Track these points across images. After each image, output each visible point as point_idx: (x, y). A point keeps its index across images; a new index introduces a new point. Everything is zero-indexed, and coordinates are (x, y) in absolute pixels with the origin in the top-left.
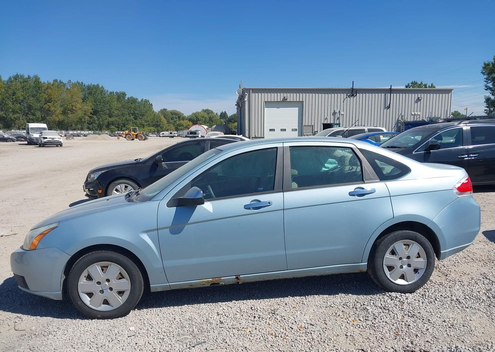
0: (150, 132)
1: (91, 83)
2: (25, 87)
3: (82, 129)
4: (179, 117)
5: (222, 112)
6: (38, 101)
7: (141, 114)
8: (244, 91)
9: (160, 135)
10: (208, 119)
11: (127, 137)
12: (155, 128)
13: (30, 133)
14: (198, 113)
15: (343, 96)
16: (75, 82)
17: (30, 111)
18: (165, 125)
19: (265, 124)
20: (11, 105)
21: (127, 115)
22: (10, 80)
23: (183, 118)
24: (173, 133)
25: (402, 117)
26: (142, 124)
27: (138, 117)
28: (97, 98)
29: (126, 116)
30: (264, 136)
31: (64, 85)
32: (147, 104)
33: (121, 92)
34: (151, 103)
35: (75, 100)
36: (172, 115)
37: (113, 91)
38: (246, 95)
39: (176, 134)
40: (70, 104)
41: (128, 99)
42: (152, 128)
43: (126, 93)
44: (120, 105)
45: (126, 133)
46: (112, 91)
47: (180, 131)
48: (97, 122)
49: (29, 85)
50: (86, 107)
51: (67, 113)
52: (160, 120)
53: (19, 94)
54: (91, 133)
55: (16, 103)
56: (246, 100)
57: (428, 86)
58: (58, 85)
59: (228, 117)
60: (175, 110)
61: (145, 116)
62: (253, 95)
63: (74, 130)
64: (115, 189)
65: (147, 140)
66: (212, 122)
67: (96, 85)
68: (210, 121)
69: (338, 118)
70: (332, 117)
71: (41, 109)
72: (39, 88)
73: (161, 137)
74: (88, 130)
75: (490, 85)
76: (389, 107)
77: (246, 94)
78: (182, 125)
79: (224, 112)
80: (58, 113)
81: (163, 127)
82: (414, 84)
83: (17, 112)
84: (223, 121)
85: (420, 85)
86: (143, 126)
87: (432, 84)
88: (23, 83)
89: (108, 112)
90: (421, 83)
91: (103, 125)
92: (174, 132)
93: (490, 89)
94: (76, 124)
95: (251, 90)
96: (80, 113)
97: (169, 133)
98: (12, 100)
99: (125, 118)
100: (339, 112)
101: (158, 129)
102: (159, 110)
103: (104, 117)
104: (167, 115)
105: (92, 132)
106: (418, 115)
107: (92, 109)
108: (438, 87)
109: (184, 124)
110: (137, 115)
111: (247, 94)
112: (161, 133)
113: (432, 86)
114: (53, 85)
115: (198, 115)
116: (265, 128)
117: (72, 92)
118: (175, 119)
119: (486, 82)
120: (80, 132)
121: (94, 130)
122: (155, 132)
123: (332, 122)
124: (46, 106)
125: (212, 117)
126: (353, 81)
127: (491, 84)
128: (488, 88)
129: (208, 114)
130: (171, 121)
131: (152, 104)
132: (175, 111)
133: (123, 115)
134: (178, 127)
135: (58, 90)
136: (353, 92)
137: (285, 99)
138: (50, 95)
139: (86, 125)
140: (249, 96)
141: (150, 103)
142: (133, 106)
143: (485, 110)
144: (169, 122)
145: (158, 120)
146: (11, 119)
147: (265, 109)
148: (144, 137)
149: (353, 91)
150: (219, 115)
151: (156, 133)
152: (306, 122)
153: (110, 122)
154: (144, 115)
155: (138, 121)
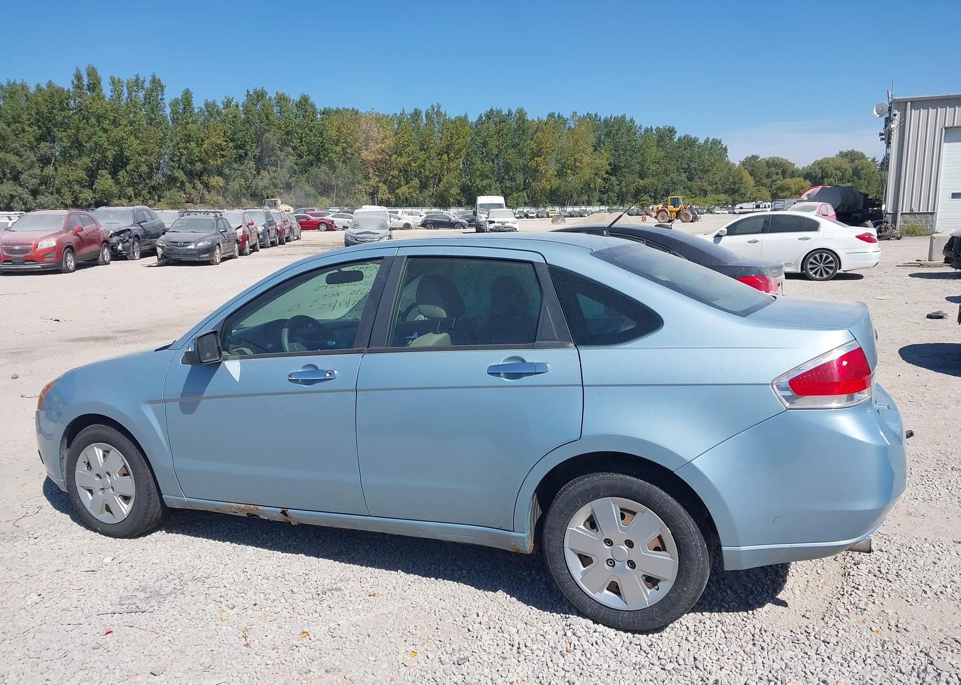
0: (718, 205)
1: (612, 115)
2: (502, 130)
3: (589, 203)
4: (784, 173)
6: (521, 154)
7: (703, 169)
8: (893, 105)
9: (735, 211)
10: (851, 172)
11: (659, 218)
12: (729, 195)
13: (478, 214)
14: (827, 160)
16: (584, 114)
17: (507, 174)
18: (749, 189)
19: (941, 180)
20: (479, 165)
21: (675, 172)
22: (480, 121)
23: (793, 173)
24: (761, 207)
26: (703, 190)
27: (696, 175)
28: (619, 142)
29: (673, 175)
30: (934, 211)
31: (565, 122)
32: (716, 149)
33: (667, 126)
34: (724, 146)
35: (581, 148)
36: (769, 167)
37: (651, 127)
38: (895, 115)
39: (769, 207)
40: (571, 156)
41: (679, 140)
42: (723, 197)
43: (676, 129)
44: (663, 154)
45: (658, 208)
46: (649, 127)
47: (776, 202)
48: (617, 188)
49: (507, 127)
50: (598, 161)
51: (565, 174)
52: (740, 180)
53: (493, 144)
54: (604, 210)
55: (487, 161)
56: (893, 126)
58: (556, 121)
60: (776, 158)
61: (709, 173)
62: (913, 115)
63: (576, 204)
65: (698, 221)
66: (860, 178)
67: (620, 117)
71: (523, 169)
72: (523, 131)
73: (737, 214)
74: (599, 204)
77: (894, 113)
78: (788, 189)
80: (551, 175)
81: (745, 195)
83: (487, 177)
86: (705, 192)
88: (499, 124)
89: (638, 168)
91: (627, 194)
92: (764, 204)
94: (580, 194)
95: (909, 104)
96: (587, 173)
97: (755, 207)
98: (481, 156)
99: (670, 179)
101: (734, 198)
102: (743, 159)
103: (630, 178)
104: (758, 168)
105: (607, 208)
107: (610, 164)
109: (793, 186)
110: (694, 172)
111: (897, 113)
112: (738, 206)
114: (546, 123)
115: (826, 165)
116: (940, 191)
117: (576, 134)
118: (775, 177)
120: (585, 209)
121: (611, 204)
122: (727, 204)
124: (533, 164)
125: (860, 167)
129: (852, 161)
130: (765, 181)
131: (726, 147)
132: (776, 160)
133: (666, 172)
134: (779, 192)
135: (553, 133)
138: (541, 143)
139: (596, 195)
140: (903, 117)
141: (722, 145)
142: (687, 154)
144: (759, 183)
145: (737, 179)
146: (478, 188)
148: (692, 216)
150: (880, 162)
151: (730, 206)
153: (640, 188)
154: (708, 171)
155: (696, 184)
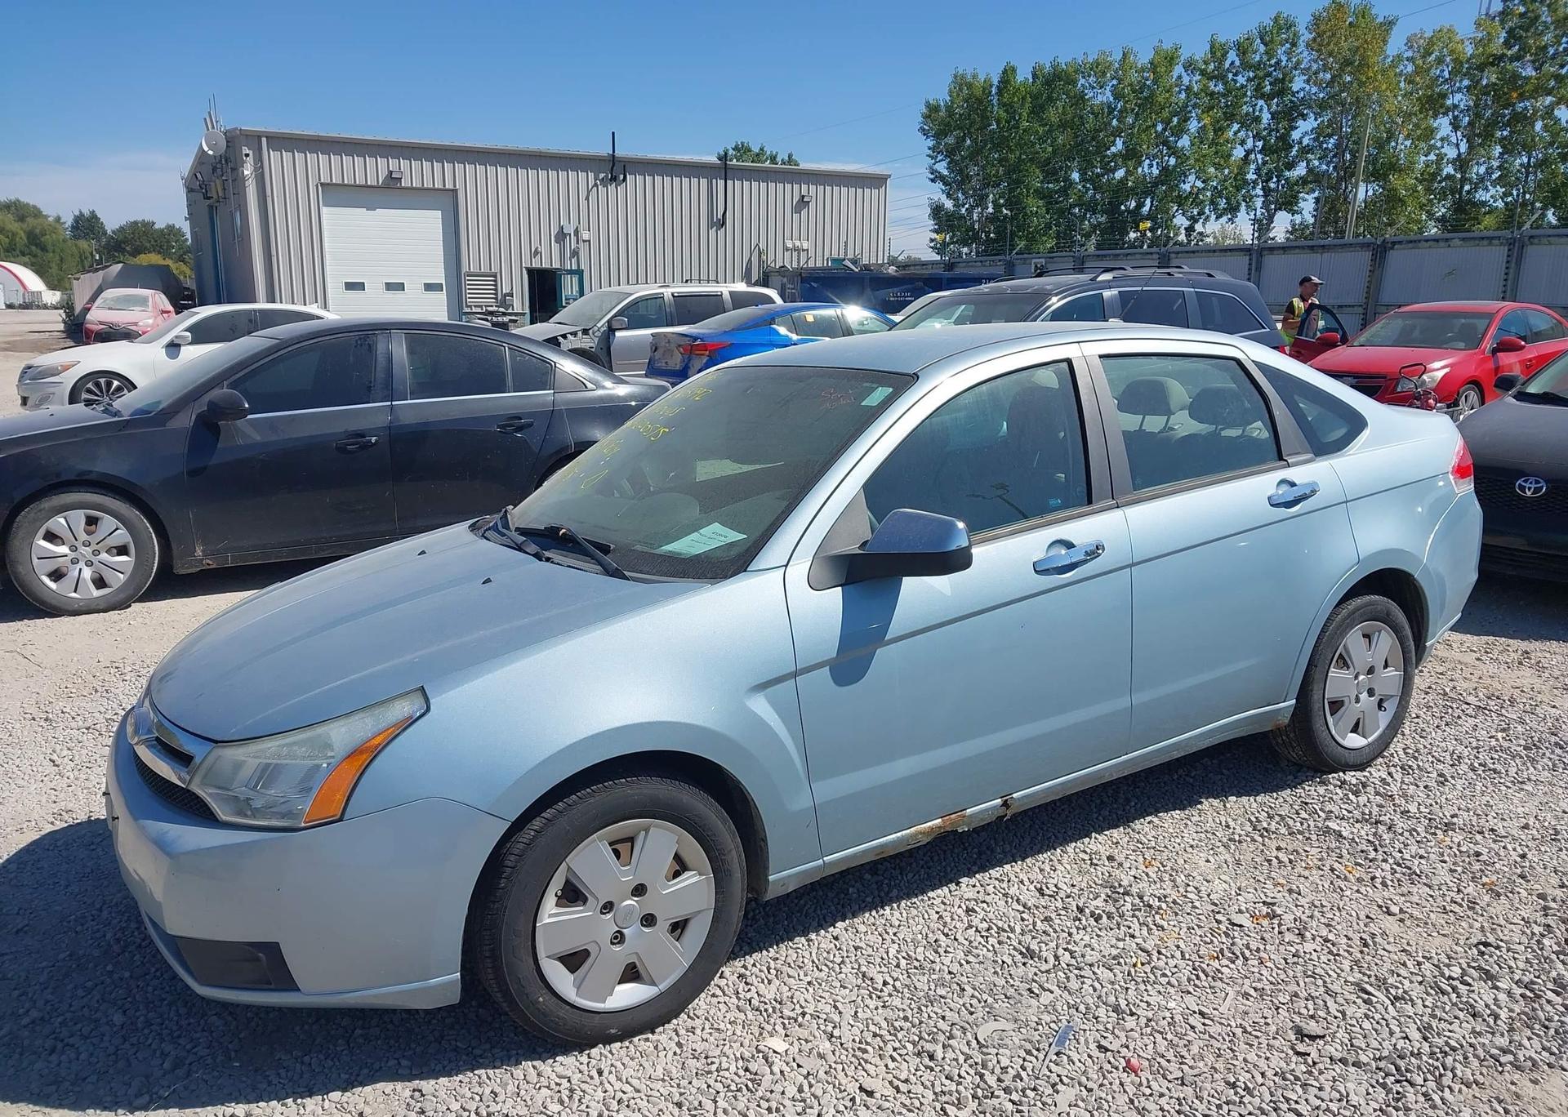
5: (81, 212)
8: (234, 139)
10: (25, 238)
15: (585, 179)
19: (327, 262)
25: (760, 256)
38: (247, 155)
56: (246, 172)
57: (779, 159)
59: (105, 233)
62: (275, 160)
64: (42, 532)
66: (44, 250)
68: (33, 248)
69: (575, 253)
70: (555, 247)
75: (942, 168)
76: (722, 223)
77: (244, 152)
79: (86, 212)
82: (742, 150)
84: (86, 246)
85: (758, 155)
87: (790, 156)
90: (762, 149)
93: (942, 178)
95: (264, 140)
100: (577, 232)
106: (803, 250)
108: (804, 165)
111: (248, 152)
113: (790, 160)
116: (329, 280)
119: (932, 157)
123: (556, 265)
125: (38, 231)
126: (613, 133)
127: (944, 164)
128: (937, 177)
129: (22, 219)
136: (614, 169)
137: (392, 181)
140: (259, 159)
143: (932, 240)
147: (325, 210)
149: (613, 166)
150: (69, 224)
152: (470, 263)
